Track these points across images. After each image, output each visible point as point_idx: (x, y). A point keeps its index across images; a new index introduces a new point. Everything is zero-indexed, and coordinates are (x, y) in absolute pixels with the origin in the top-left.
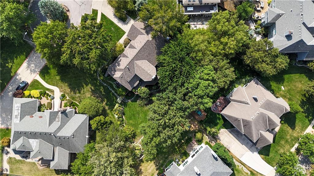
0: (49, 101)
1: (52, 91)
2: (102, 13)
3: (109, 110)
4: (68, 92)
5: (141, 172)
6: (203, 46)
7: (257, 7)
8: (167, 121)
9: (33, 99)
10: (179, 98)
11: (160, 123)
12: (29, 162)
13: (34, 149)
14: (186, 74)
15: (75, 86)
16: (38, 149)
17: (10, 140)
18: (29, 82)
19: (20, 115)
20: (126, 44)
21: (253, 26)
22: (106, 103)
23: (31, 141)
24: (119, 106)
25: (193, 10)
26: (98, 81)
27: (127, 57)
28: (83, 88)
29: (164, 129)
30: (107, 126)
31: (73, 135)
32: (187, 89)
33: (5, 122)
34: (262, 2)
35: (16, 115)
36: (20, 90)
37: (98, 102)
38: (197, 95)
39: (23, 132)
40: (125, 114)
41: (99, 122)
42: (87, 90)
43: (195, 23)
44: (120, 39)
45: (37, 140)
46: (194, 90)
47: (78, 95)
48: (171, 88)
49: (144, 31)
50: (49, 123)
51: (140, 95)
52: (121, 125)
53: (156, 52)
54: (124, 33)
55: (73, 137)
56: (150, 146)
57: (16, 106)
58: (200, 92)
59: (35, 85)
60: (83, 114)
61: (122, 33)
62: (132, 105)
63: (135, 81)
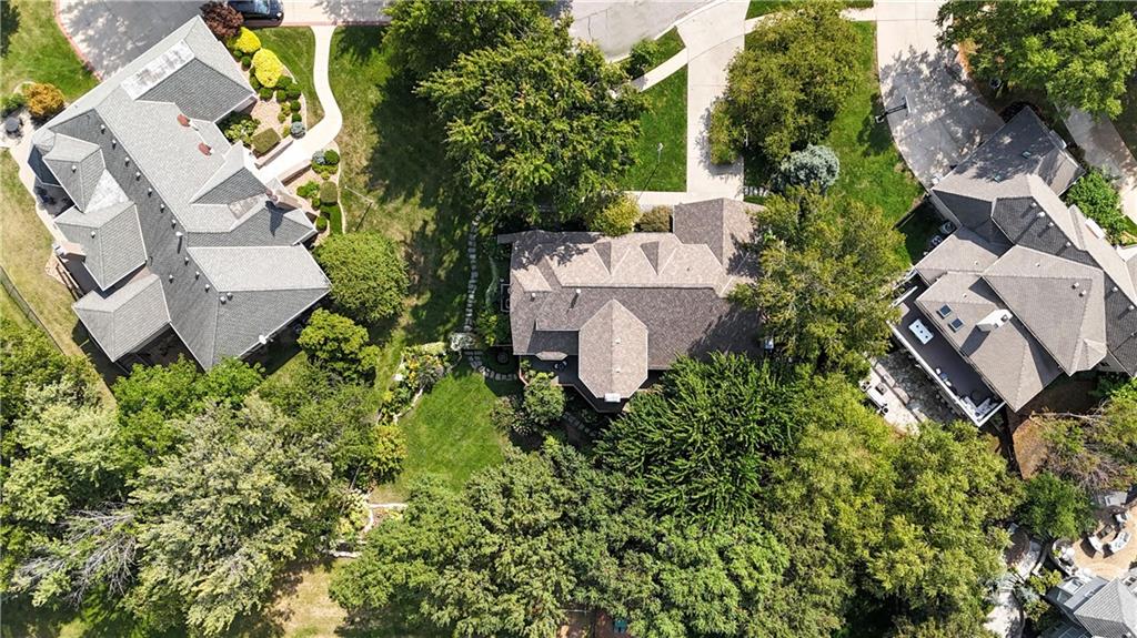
0: (279, 129)
1: (318, 114)
2: (686, 66)
3: (403, 333)
4: (356, 162)
5: (292, 586)
6: (826, 481)
7: (1095, 533)
8: (507, 557)
9: (243, 78)
10: (608, 535)
11: (483, 541)
12: (41, 222)
13: (90, 208)
14: (701, 498)
15: (392, 171)
16: (98, 223)
17: (61, 108)
18: (290, 19)
19: (159, 81)
20: (652, 223)
21: (1027, 567)
22: (416, 305)
23: (107, 181)
24: (440, 356)
25: (925, 341)
26: (465, 228)
27: (608, 264)
28: (405, 201)
29: (476, 565)
30: (346, 374)
31: (230, 298)
32: (659, 537)
33: (103, 46)
34: (1127, 535)
35: (147, 71)
36: (240, 15)
37: (397, 282)
38: (661, 585)
39: (112, 137)
40: (429, 393)
41: (336, 340)
42: (408, 218)
43: (891, 381)
44: (650, 190)
45: (123, 197)
46: (672, 563)
47: (371, 200)
48: (619, 482)
49: (729, 250)
50: (205, 191)
51: (526, 394)
52: (389, 409)
53: (698, 338)
54: (680, 186)
55: (224, 303)
56: (385, 568)
57: (177, 47)
58: (678, 586)
59: (296, 45)
60: (323, 267)
61: (675, 180)
62: (478, 390)
63: (555, 344)
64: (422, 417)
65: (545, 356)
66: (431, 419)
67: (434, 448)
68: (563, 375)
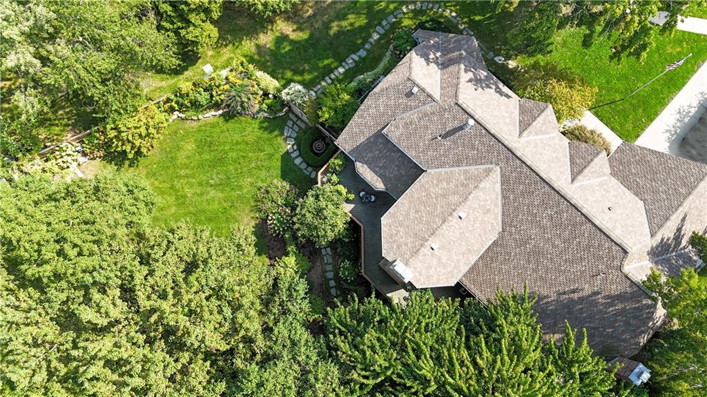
24: (266, 94)
54: (630, 137)
61: (629, 126)
62: (271, 156)
63: (383, 167)
64: (199, 136)
65: (364, 171)
66: (205, 144)
67: (182, 172)
68: (361, 208)
